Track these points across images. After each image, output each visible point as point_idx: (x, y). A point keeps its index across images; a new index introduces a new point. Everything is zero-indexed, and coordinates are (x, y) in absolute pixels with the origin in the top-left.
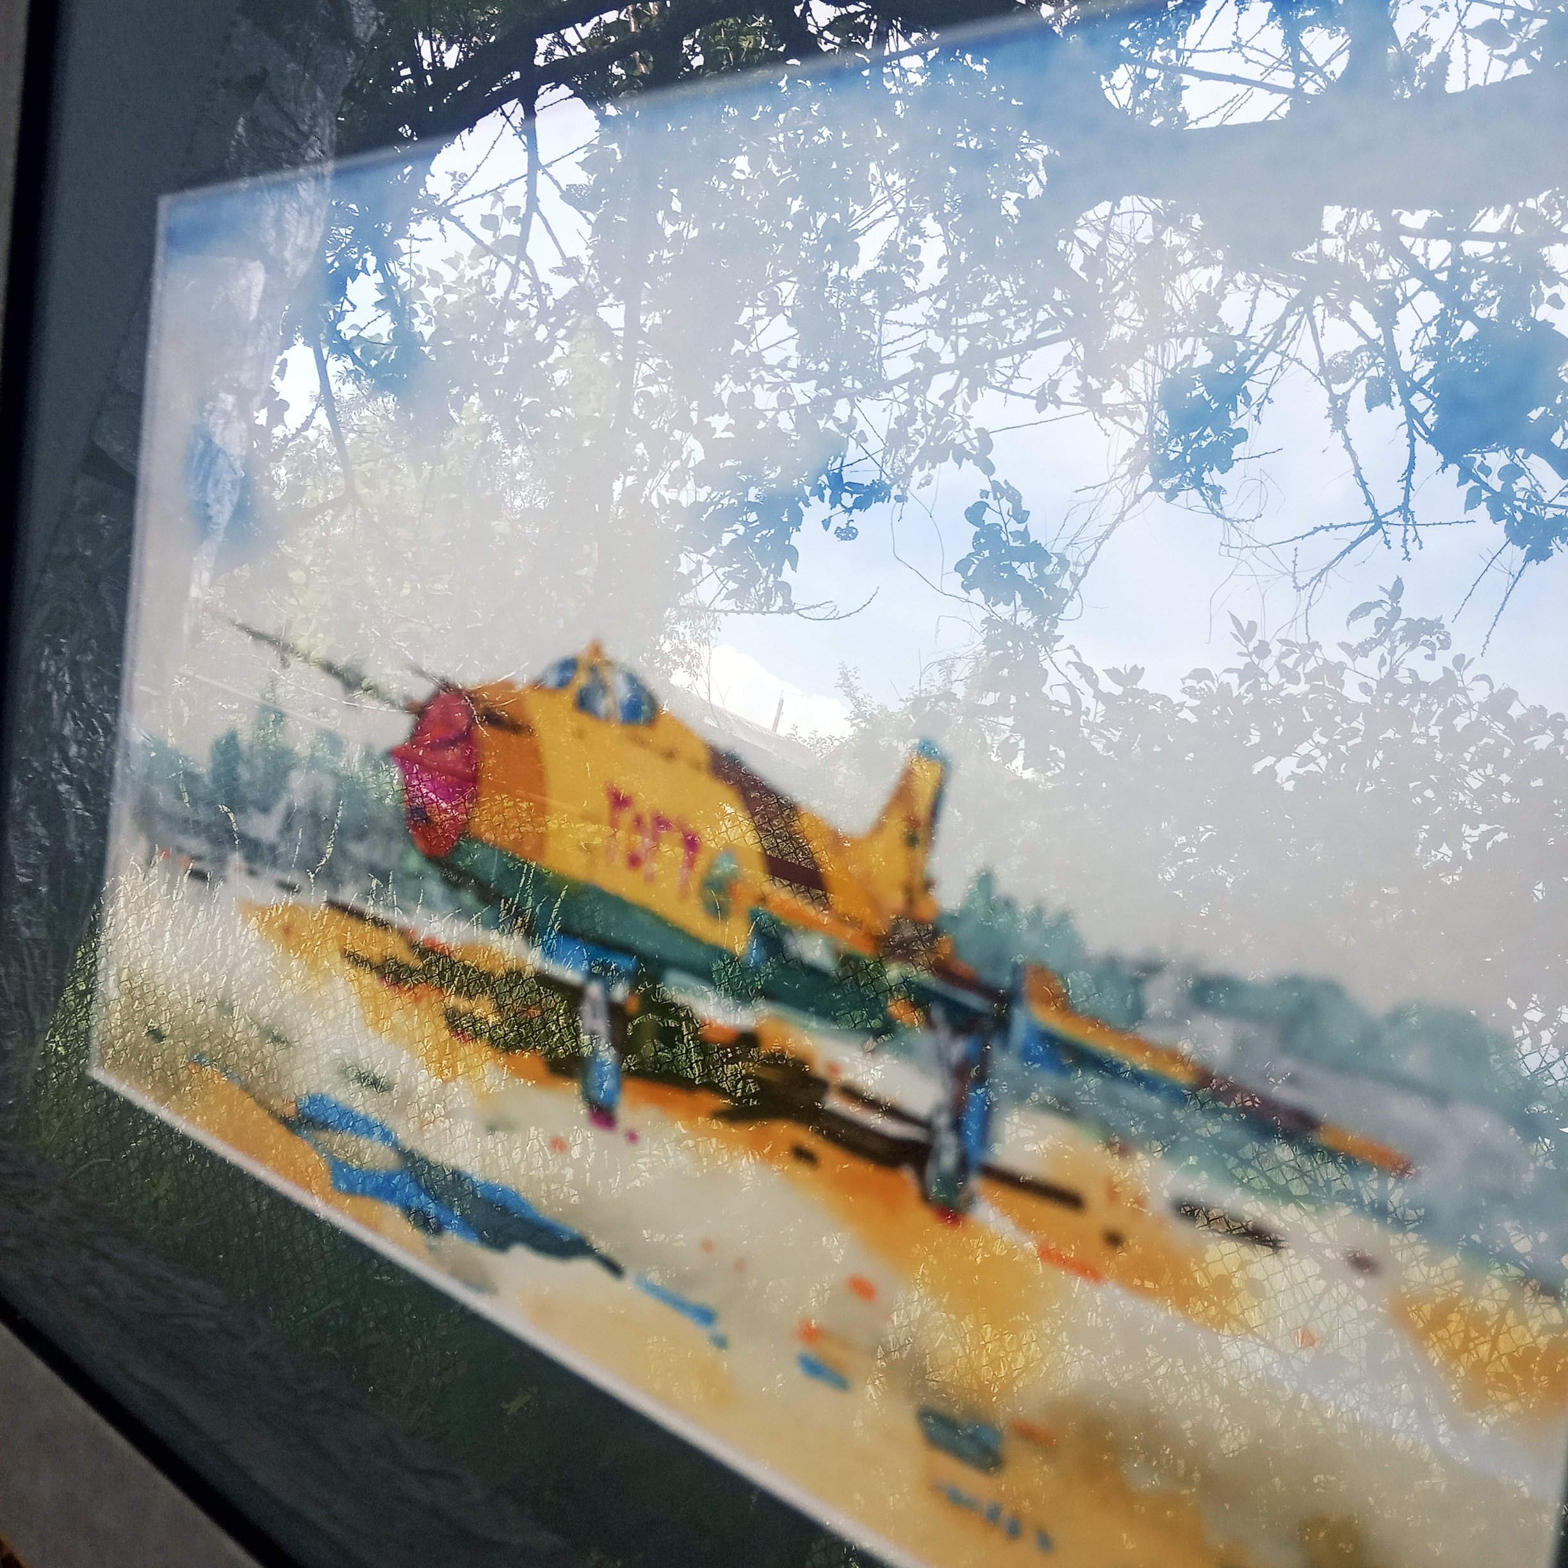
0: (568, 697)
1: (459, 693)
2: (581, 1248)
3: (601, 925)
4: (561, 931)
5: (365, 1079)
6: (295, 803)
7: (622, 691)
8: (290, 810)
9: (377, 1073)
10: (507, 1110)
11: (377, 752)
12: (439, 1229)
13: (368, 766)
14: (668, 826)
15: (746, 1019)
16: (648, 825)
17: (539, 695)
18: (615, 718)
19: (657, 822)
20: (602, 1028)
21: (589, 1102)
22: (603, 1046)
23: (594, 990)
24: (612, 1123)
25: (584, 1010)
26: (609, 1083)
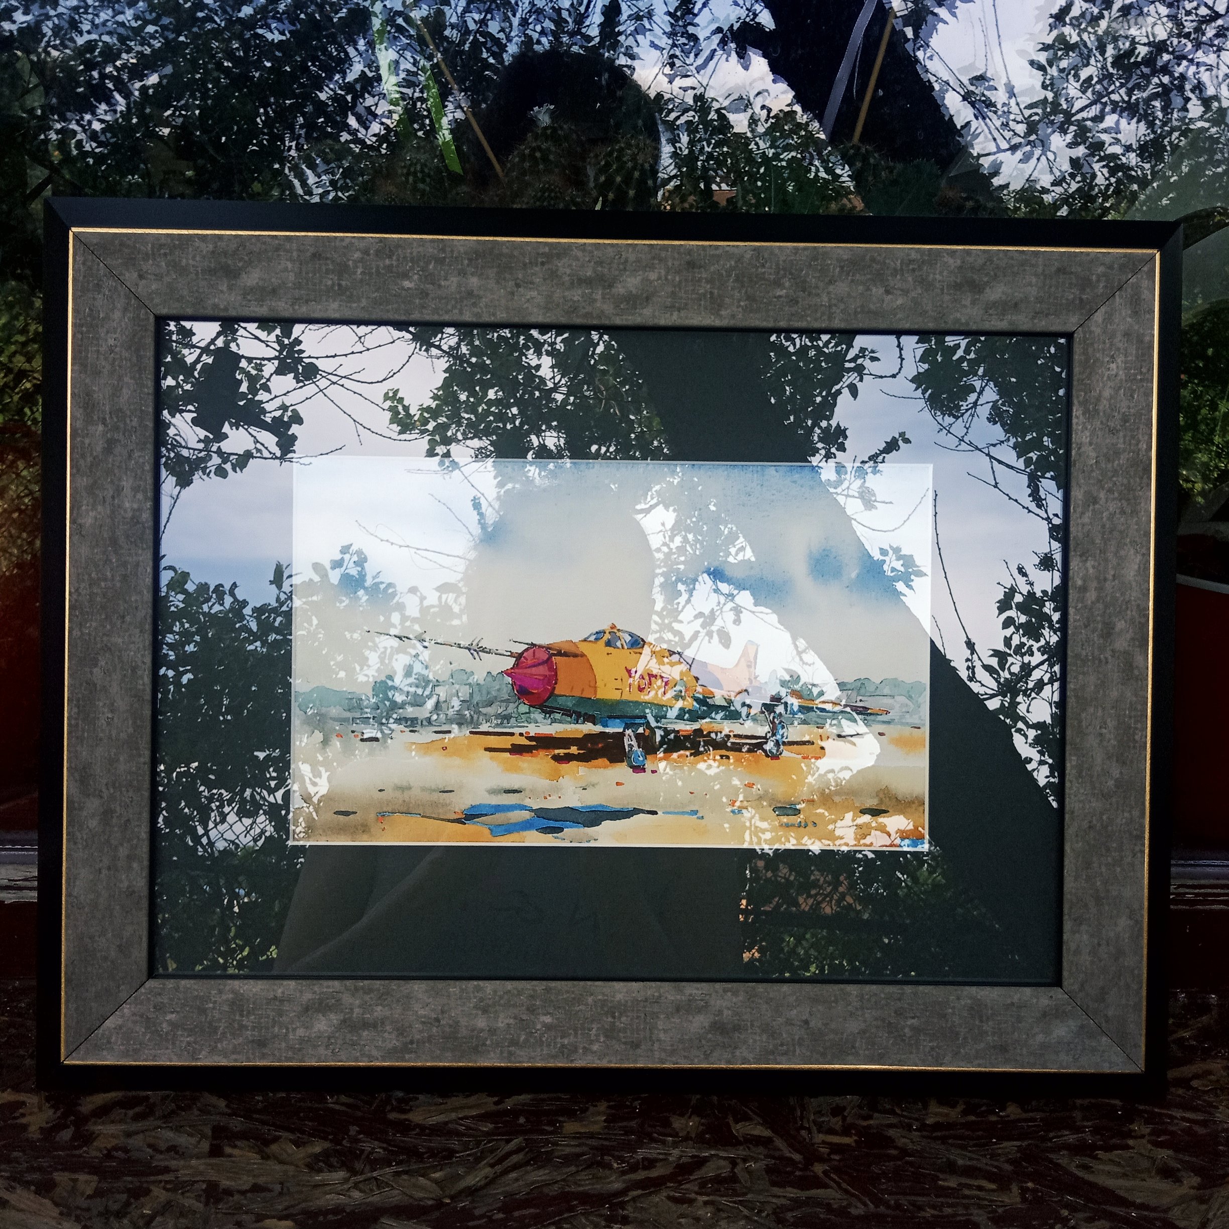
0: (602, 643)
1: (540, 647)
2: (636, 811)
3: (630, 711)
4: (610, 717)
5: (508, 791)
6: (442, 699)
7: (628, 638)
8: (438, 702)
9: (516, 787)
10: (594, 779)
11: (494, 673)
12: (560, 830)
13: (490, 679)
14: (656, 676)
15: (696, 726)
16: (647, 678)
17: (585, 643)
18: (625, 647)
19: (651, 676)
20: (634, 743)
21: (632, 767)
22: (635, 748)
23: (629, 732)
24: (644, 770)
25: (626, 739)
26: (641, 759)
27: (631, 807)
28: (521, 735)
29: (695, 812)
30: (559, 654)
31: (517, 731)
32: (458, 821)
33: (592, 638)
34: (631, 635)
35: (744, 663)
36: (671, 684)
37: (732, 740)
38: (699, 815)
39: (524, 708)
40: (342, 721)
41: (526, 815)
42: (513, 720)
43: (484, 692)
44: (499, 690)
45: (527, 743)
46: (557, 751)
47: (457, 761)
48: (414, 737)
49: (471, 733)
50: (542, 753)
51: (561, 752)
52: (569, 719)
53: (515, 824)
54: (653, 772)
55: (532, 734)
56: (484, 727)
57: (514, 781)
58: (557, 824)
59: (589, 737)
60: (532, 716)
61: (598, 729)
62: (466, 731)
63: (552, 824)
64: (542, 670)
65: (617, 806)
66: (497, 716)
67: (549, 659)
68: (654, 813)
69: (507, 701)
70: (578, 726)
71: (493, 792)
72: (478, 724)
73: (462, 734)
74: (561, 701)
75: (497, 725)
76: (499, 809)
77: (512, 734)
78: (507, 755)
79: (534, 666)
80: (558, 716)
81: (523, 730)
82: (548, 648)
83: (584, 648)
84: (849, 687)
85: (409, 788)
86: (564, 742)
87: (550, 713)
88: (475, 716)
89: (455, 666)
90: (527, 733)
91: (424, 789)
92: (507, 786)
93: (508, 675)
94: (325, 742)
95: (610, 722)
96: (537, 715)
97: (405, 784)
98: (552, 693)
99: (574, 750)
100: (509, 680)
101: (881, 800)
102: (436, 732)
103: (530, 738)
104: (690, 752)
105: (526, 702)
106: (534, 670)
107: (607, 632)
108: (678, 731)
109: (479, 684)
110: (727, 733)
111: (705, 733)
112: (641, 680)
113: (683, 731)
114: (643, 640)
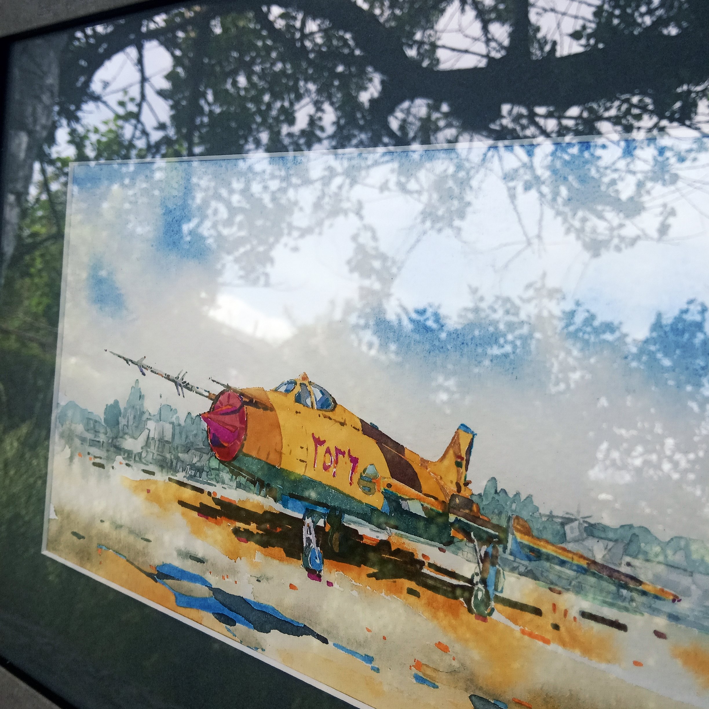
0: (292, 396)
1: (235, 391)
2: (306, 630)
3: (312, 494)
4: (292, 496)
5: (193, 558)
6: (152, 435)
7: (319, 396)
8: (148, 438)
9: (200, 556)
10: (268, 572)
11: (194, 415)
12: (233, 622)
13: (189, 421)
14: (343, 453)
15: (383, 536)
16: (333, 452)
17: (276, 394)
18: (315, 406)
19: (339, 451)
20: (313, 537)
21: (308, 569)
22: (313, 545)
23: (308, 521)
24: (319, 578)
25: (305, 529)
26: (318, 561)
27: (302, 622)
28: (209, 494)
29: (369, 659)
30: (251, 402)
31: (207, 488)
32: (150, 575)
33: (283, 389)
34: (323, 392)
35: (451, 459)
36: (360, 468)
37: (426, 570)
38: (375, 664)
39: (215, 463)
40: (83, 440)
41: (206, 592)
42: (204, 474)
43: (184, 435)
44: (196, 435)
45: (212, 505)
46: (238, 525)
47: (156, 509)
48: (129, 472)
49: (170, 479)
50: (225, 522)
51: (241, 525)
52: (253, 487)
53: (197, 599)
54: (330, 584)
55: (219, 496)
56: (181, 476)
57: (199, 547)
58: (232, 615)
59: (269, 515)
60: (221, 474)
61: (279, 507)
62: (166, 477)
63: (226, 612)
64: (234, 420)
65: (288, 615)
66: (193, 466)
67: (242, 407)
68: (325, 641)
69: (202, 451)
70: (260, 499)
71: (180, 554)
72: (176, 471)
73: (162, 479)
74: (247, 462)
75: (191, 477)
76: (183, 575)
77: (201, 491)
78: (195, 514)
79: (227, 414)
80: (243, 481)
81: (211, 489)
82: (242, 394)
83: (274, 399)
85: (121, 526)
86: (245, 515)
87: (237, 475)
88: (175, 462)
90: (215, 493)
91: (130, 531)
92: (193, 552)
93: (206, 420)
94: (71, 459)
95: (290, 504)
96: (226, 476)
97: (118, 521)
98: (241, 451)
99: (253, 527)
100: (205, 425)
102: (145, 471)
103: (218, 502)
104: (372, 571)
105: (217, 455)
106: (227, 419)
107: (298, 383)
108: (361, 537)
109: (179, 425)
110: (420, 558)
111: (393, 549)
112: (328, 455)
113: (368, 538)
114: (334, 401)
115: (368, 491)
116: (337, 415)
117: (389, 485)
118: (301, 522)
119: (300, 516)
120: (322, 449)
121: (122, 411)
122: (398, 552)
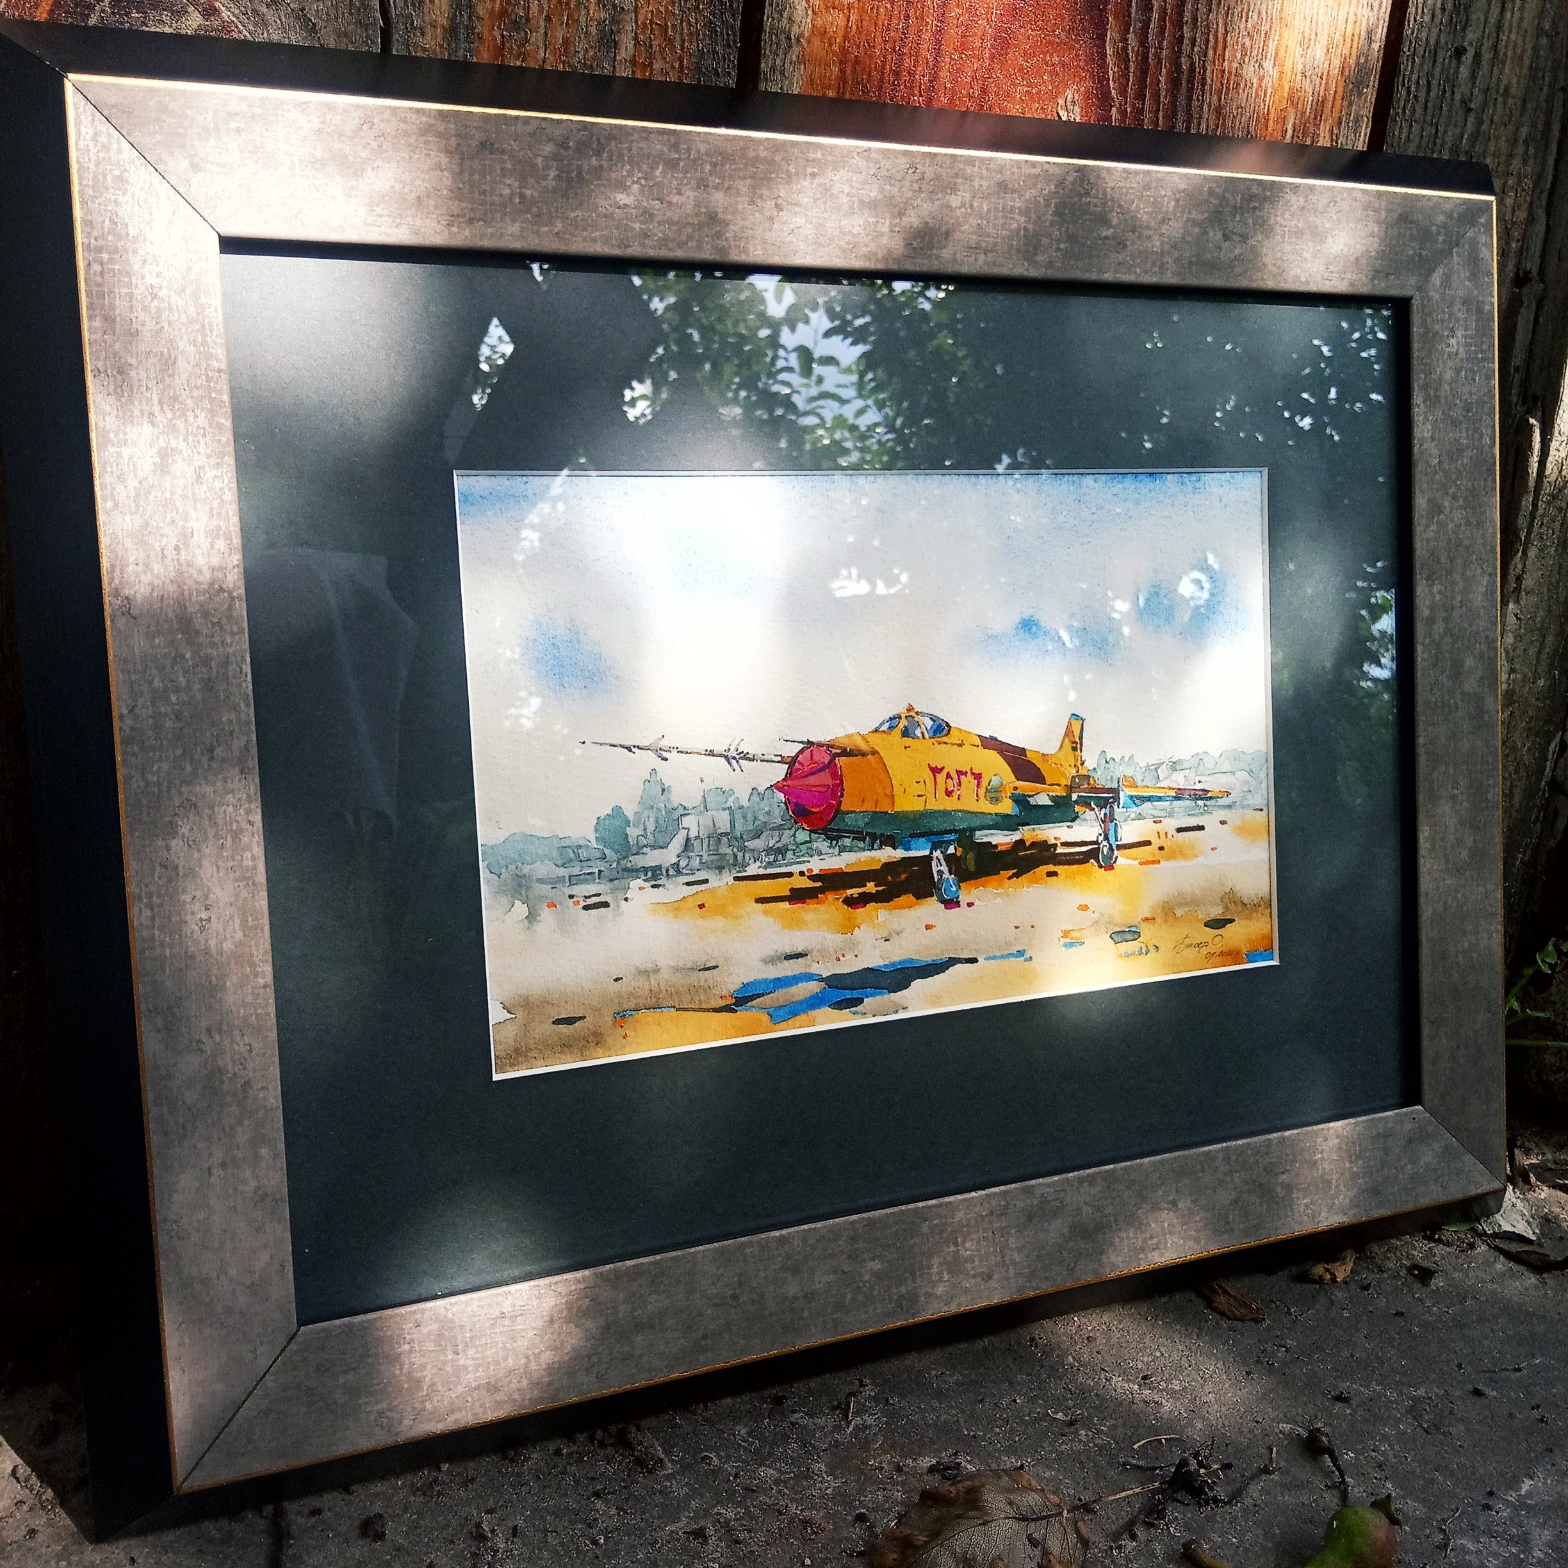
0: (897, 732)
1: (820, 745)
2: (953, 962)
3: (936, 825)
4: (913, 836)
5: (789, 957)
6: (692, 835)
7: (929, 723)
8: (688, 839)
9: (800, 950)
10: (896, 926)
11: (761, 789)
12: (859, 1001)
13: (755, 798)
14: (965, 774)
15: (1016, 836)
16: (955, 776)
17: (877, 735)
18: (927, 736)
19: (960, 773)
20: (944, 868)
21: (944, 901)
22: (946, 875)
23: (937, 854)
24: (958, 904)
25: (934, 863)
26: (954, 889)
27: (945, 956)
28: (802, 874)
29: (1021, 953)
30: (845, 753)
31: (795, 869)
32: (727, 1009)
33: (885, 727)
34: (933, 718)
35: (1068, 745)
36: (984, 782)
37: (1060, 850)
38: (1027, 955)
39: (802, 836)
40: (555, 882)
41: (814, 987)
42: (789, 855)
43: (750, 817)
44: (768, 813)
45: (810, 884)
46: (849, 892)
47: (719, 922)
48: (659, 895)
49: (736, 879)
50: (831, 896)
51: (854, 892)
52: (861, 844)
53: (801, 1002)
54: (970, 905)
55: (816, 872)
56: (753, 869)
57: (797, 941)
58: (855, 994)
59: (889, 867)
60: (815, 845)
61: (899, 854)
62: (728, 878)
63: (848, 994)
64: (825, 778)
65: (927, 958)
66: (769, 851)
67: (832, 761)
68: (973, 961)
69: (780, 828)
70: (873, 854)
71: (771, 960)
72: (745, 866)
73: (723, 883)
74: (849, 819)
75: (769, 864)
76: (779, 983)
77: (790, 875)
78: (785, 905)
79: (812, 774)
80: (847, 842)
81: (804, 868)
82: (829, 746)
83: (877, 742)
84: (1186, 765)
85: (657, 970)
86: (857, 878)
87: (838, 838)
88: (740, 855)
89: (709, 785)
90: (810, 870)
91: (677, 969)
92: (788, 950)
93: (780, 789)
94: (532, 917)
95: (913, 844)
96: (822, 844)
97: (650, 966)
98: (838, 811)
99: (871, 887)
100: (781, 796)
101: (1227, 908)
102: (688, 884)
103: (814, 878)
104: (1011, 872)
105: (805, 826)
106: (812, 780)
107: (903, 716)
108: (996, 846)
109: (741, 807)
110: (1053, 841)
111: (1027, 844)
112: (949, 781)
113: (1002, 845)
114: (948, 725)
115: (996, 800)
116: (954, 738)
117: (1016, 788)
118: (929, 858)
119: (927, 853)
120: (941, 777)
121: (631, 818)
122: (1034, 844)
